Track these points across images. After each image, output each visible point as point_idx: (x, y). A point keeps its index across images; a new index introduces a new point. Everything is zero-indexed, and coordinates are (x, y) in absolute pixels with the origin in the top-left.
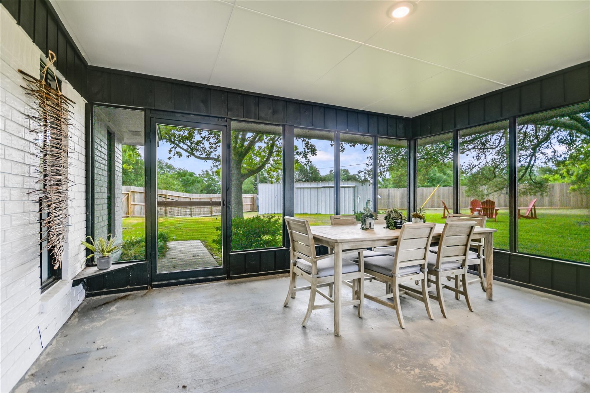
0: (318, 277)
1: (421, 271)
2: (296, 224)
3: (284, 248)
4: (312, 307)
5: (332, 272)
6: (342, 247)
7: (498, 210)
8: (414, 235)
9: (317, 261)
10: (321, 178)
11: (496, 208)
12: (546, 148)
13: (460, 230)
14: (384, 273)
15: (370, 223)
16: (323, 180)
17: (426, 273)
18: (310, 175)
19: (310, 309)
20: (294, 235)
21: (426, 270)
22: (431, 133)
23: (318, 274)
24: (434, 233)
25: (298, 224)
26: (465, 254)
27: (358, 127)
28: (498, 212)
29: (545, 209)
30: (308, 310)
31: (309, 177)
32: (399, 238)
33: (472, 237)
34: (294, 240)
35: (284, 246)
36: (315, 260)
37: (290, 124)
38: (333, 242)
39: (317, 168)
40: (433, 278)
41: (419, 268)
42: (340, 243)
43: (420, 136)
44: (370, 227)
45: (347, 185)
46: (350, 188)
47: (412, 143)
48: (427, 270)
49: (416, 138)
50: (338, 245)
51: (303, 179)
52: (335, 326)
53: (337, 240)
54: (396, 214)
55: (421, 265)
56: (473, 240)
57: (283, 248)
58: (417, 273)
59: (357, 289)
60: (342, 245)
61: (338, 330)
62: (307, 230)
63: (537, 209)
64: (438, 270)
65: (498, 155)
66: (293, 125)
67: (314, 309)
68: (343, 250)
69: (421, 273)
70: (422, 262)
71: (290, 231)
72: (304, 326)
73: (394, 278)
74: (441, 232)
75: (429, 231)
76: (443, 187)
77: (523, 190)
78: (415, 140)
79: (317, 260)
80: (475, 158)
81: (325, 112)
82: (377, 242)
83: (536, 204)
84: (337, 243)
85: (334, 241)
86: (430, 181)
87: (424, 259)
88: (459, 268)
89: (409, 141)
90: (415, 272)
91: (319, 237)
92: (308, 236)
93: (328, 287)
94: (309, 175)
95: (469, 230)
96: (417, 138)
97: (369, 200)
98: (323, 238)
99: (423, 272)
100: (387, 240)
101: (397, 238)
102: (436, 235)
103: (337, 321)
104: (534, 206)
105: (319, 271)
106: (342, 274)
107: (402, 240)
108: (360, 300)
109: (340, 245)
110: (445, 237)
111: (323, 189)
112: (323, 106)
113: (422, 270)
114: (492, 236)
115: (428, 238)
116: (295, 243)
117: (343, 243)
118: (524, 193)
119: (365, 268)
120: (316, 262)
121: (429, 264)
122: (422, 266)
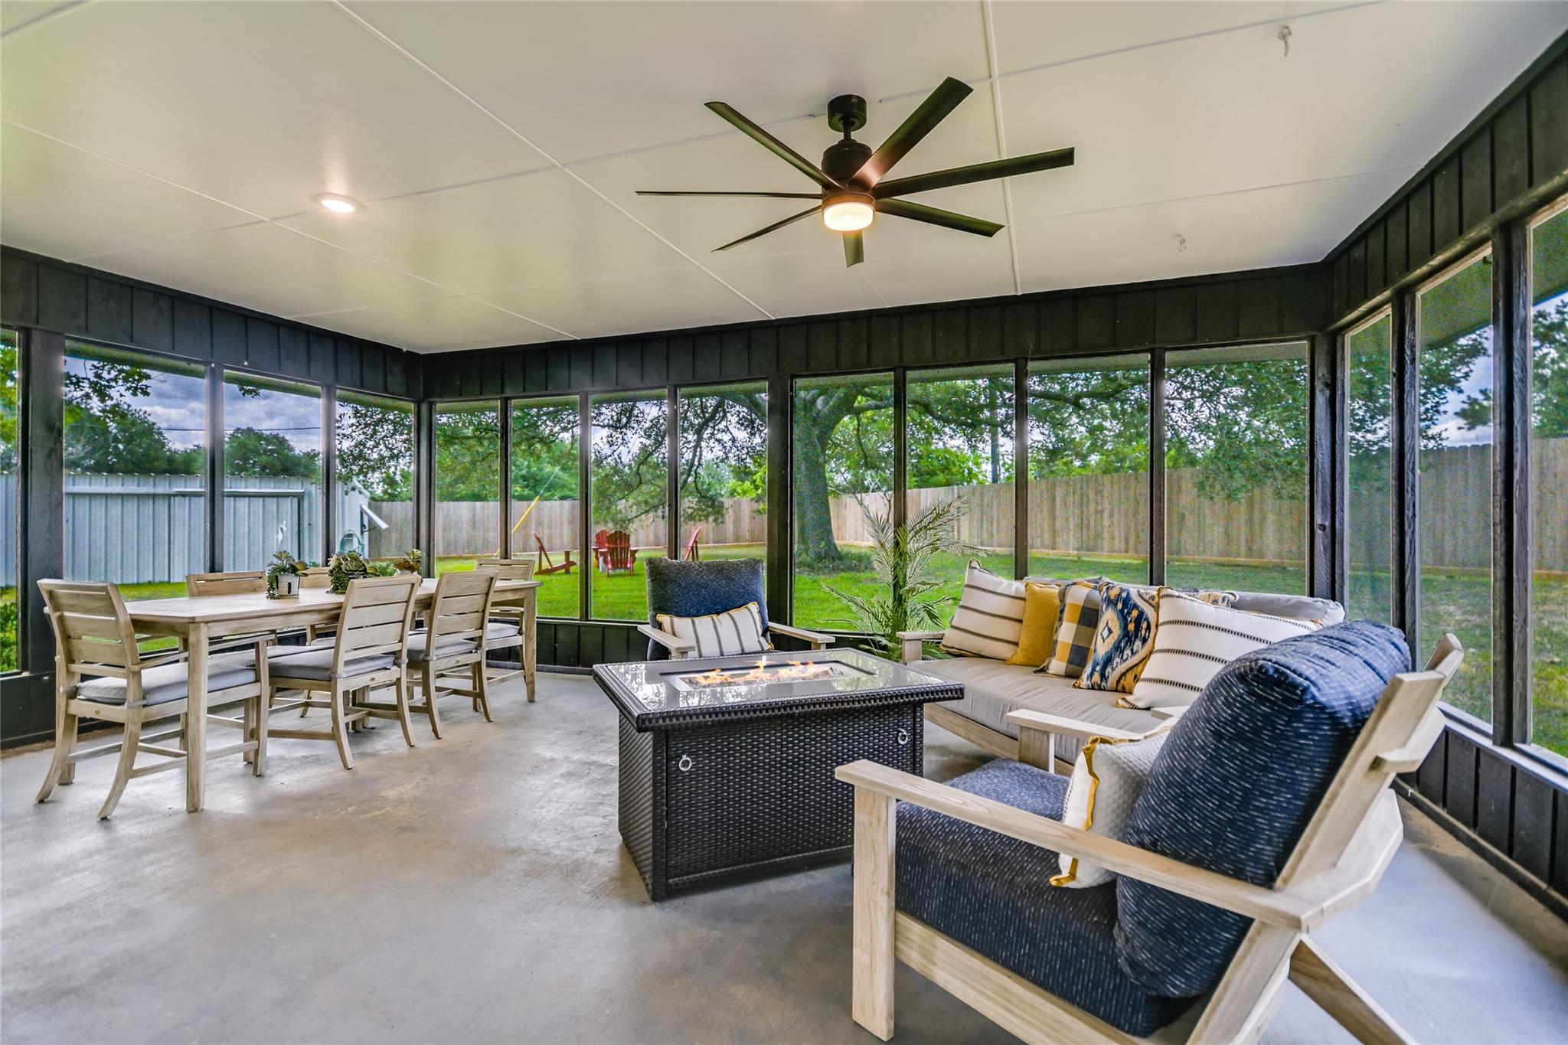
0: (144, 706)
1: (395, 664)
2: (78, 595)
3: (26, 674)
4: (126, 772)
5: (183, 691)
6: (208, 631)
7: (636, 551)
8: (377, 599)
9: (143, 671)
10: (171, 460)
11: (632, 548)
12: (723, 431)
13: (470, 586)
14: (314, 677)
15: (290, 584)
16: (178, 466)
17: (404, 666)
18: (121, 446)
19: (122, 779)
20: (70, 625)
21: (405, 659)
22: (461, 395)
23: (144, 698)
24: (418, 593)
25: (84, 595)
26: (481, 628)
27: (280, 360)
28: (637, 555)
29: (728, 547)
30: (117, 780)
31: (118, 453)
32: (344, 605)
33: (492, 598)
34: (69, 637)
35: (24, 668)
36: (137, 668)
37: (48, 328)
38: (184, 624)
39: (154, 424)
40: (418, 676)
41: (391, 659)
42: (202, 624)
43: (441, 396)
44: (289, 592)
45: (275, 488)
46: (285, 499)
47: (424, 408)
48: (407, 661)
49: (431, 400)
50: (197, 629)
51: (84, 458)
52: (190, 792)
53: (194, 618)
54: (354, 563)
55: (394, 653)
56: (494, 604)
57: (20, 673)
58: (386, 669)
59: (255, 724)
60: (208, 628)
61: (196, 799)
62: (112, 605)
63: (702, 548)
64: (429, 658)
65: (649, 437)
66: (59, 330)
67: (132, 777)
68: (210, 639)
69: (395, 668)
70: (396, 647)
71: (58, 614)
72: (104, 819)
73: (333, 682)
74: (434, 592)
75: (409, 591)
76: (558, 503)
77: (690, 511)
78: (431, 405)
79: (143, 668)
80: (605, 440)
81: (173, 308)
82: (295, 617)
83: (697, 540)
84: (194, 625)
85: (186, 621)
86: (531, 484)
87: (401, 641)
88: (471, 652)
89: (418, 403)
90: (382, 666)
91: (147, 619)
92: (117, 618)
93: (178, 739)
94: (117, 448)
95: (487, 584)
96: (435, 400)
97: (350, 535)
98: (158, 619)
99: (399, 666)
100: (320, 611)
101: (340, 606)
102: (423, 597)
103: (195, 782)
104: (695, 542)
105: (146, 693)
106: (209, 692)
107: (349, 608)
108: (258, 739)
109: (204, 628)
110: (440, 600)
111: (177, 498)
112: (169, 293)
113: (398, 661)
114: (534, 594)
115: (407, 602)
116: (75, 642)
117: (210, 624)
118: (691, 517)
119: (270, 676)
120: (139, 673)
121: (409, 651)
122: (397, 655)
